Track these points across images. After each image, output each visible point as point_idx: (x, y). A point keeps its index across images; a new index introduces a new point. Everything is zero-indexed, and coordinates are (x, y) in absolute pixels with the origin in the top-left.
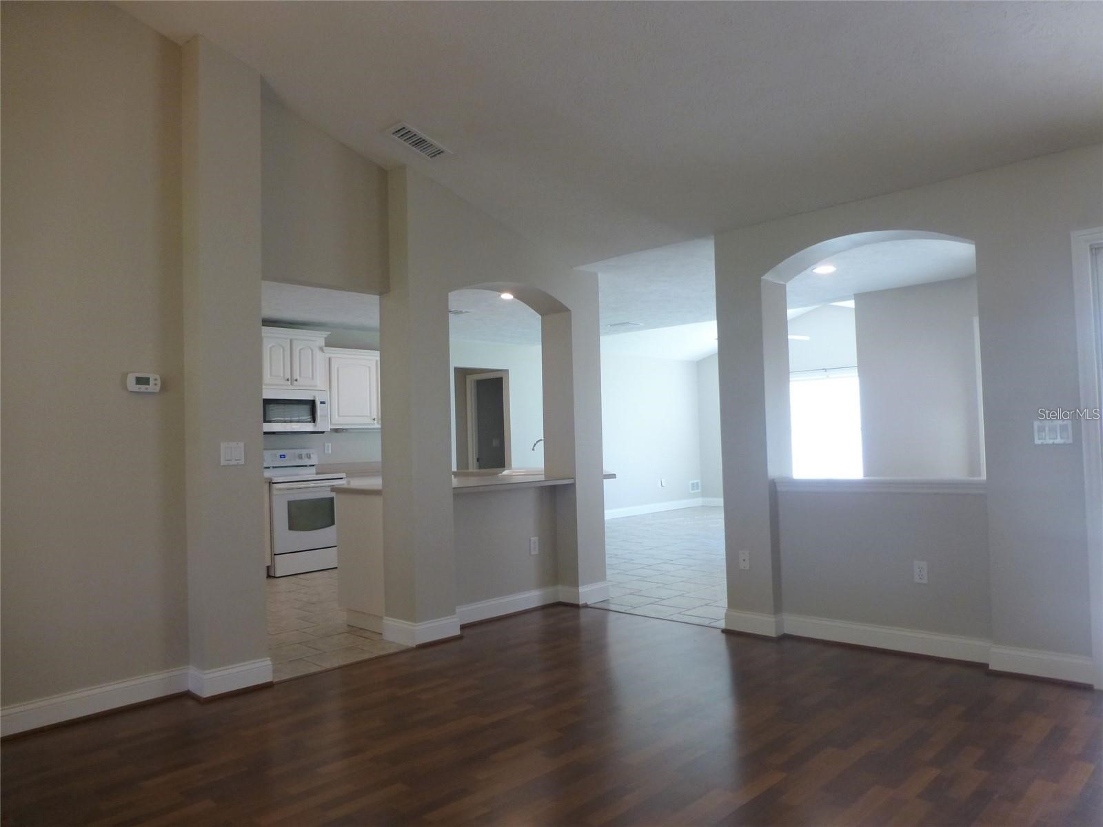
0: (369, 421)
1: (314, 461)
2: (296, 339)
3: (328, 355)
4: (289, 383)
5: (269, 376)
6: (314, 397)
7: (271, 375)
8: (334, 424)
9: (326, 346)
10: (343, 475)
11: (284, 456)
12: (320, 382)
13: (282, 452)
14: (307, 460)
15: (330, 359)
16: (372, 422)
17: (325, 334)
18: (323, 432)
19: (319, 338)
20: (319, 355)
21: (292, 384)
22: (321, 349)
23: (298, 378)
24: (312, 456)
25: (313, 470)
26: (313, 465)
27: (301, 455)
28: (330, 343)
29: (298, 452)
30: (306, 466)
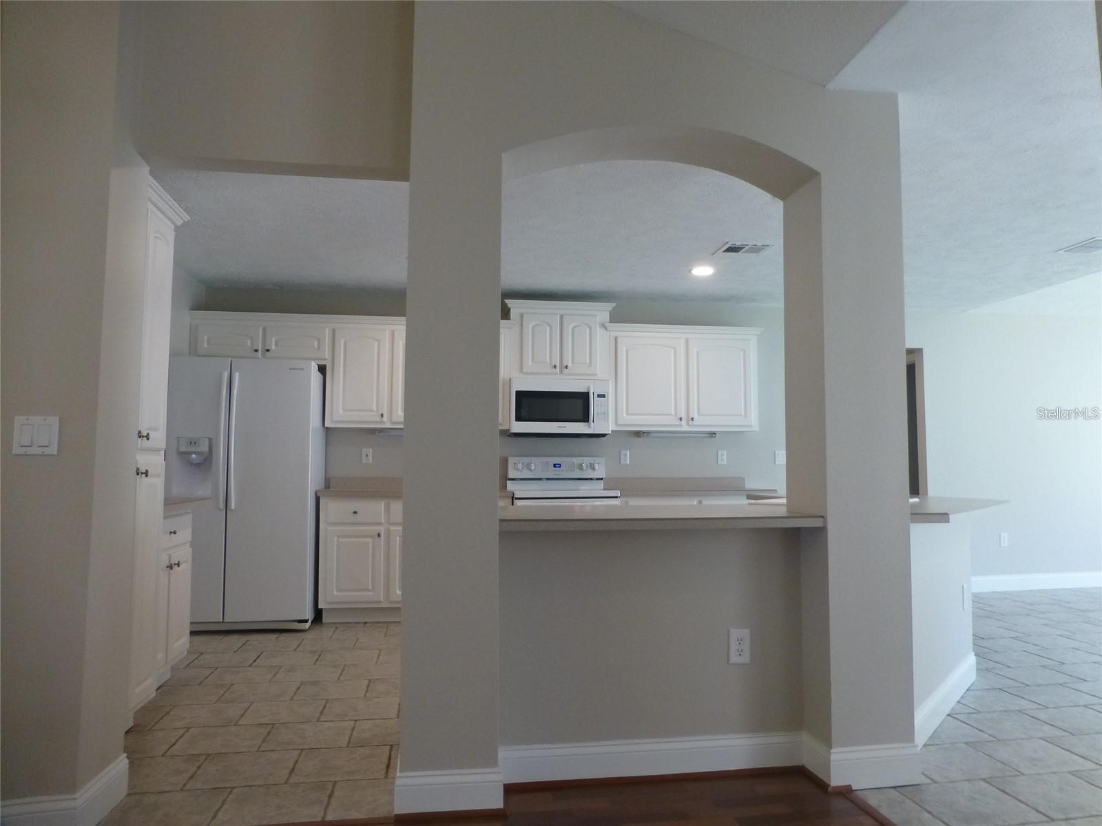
0: (672, 420)
1: (600, 471)
2: (566, 314)
3: (613, 334)
4: (558, 370)
5: (530, 363)
6: (589, 388)
7: (533, 361)
8: (621, 425)
9: (611, 321)
10: (617, 493)
11: (560, 466)
12: (602, 367)
13: (557, 460)
14: (590, 471)
15: (616, 339)
16: (678, 422)
17: (610, 306)
18: (604, 435)
19: (601, 311)
20: (599, 333)
21: (561, 372)
22: (603, 326)
23: (570, 365)
24: (597, 466)
25: (601, 484)
26: (602, 479)
27: (581, 465)
28: (616, 318)
29: (576, 460)
30: (591, 479)
